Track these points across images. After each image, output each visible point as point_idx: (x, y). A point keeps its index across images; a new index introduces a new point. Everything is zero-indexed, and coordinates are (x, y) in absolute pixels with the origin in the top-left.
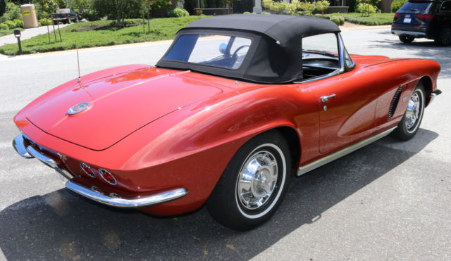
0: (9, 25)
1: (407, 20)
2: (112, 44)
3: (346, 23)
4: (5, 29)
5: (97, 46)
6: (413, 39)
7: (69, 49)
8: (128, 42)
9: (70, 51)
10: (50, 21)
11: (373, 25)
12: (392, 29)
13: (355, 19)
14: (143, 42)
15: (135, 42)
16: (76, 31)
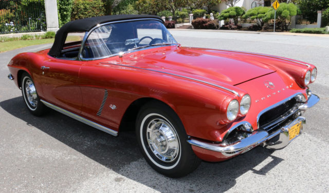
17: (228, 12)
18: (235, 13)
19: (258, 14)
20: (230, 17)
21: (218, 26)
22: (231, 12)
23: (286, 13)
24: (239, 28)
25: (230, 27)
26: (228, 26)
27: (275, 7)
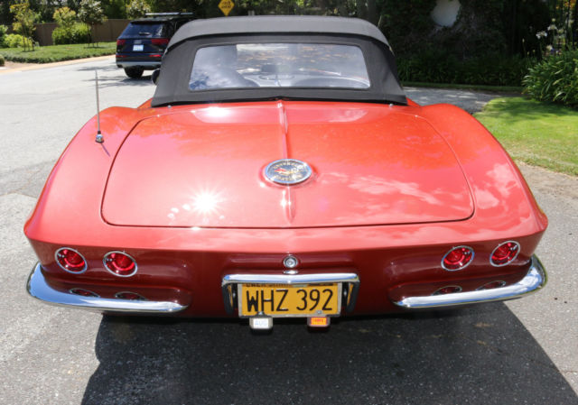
1: (138, 48)
3: (6, 63)
6: (142, 72)
11: (48, 62)
12: (117, 61)
13: (18, 56)
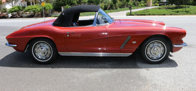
0: (141, 5)
2: (165, 15)
4: (140, 6)
5: (158, 15)
7: (147, 15)
8: (171, 15)
9: (148, 16)
10: (158, 5)
14: (178, 15)
15: (174, 15)
16: (160, 9)
17: (14, 9)
18: (18, 9)
19: (32, 9)
20: (15, 11)
21: (8, 17)
22: (15, 9)
23: (48, 8)
24: (22, 17)
25: (17, 16)
26: (15, 16)
27: (43, 5)
